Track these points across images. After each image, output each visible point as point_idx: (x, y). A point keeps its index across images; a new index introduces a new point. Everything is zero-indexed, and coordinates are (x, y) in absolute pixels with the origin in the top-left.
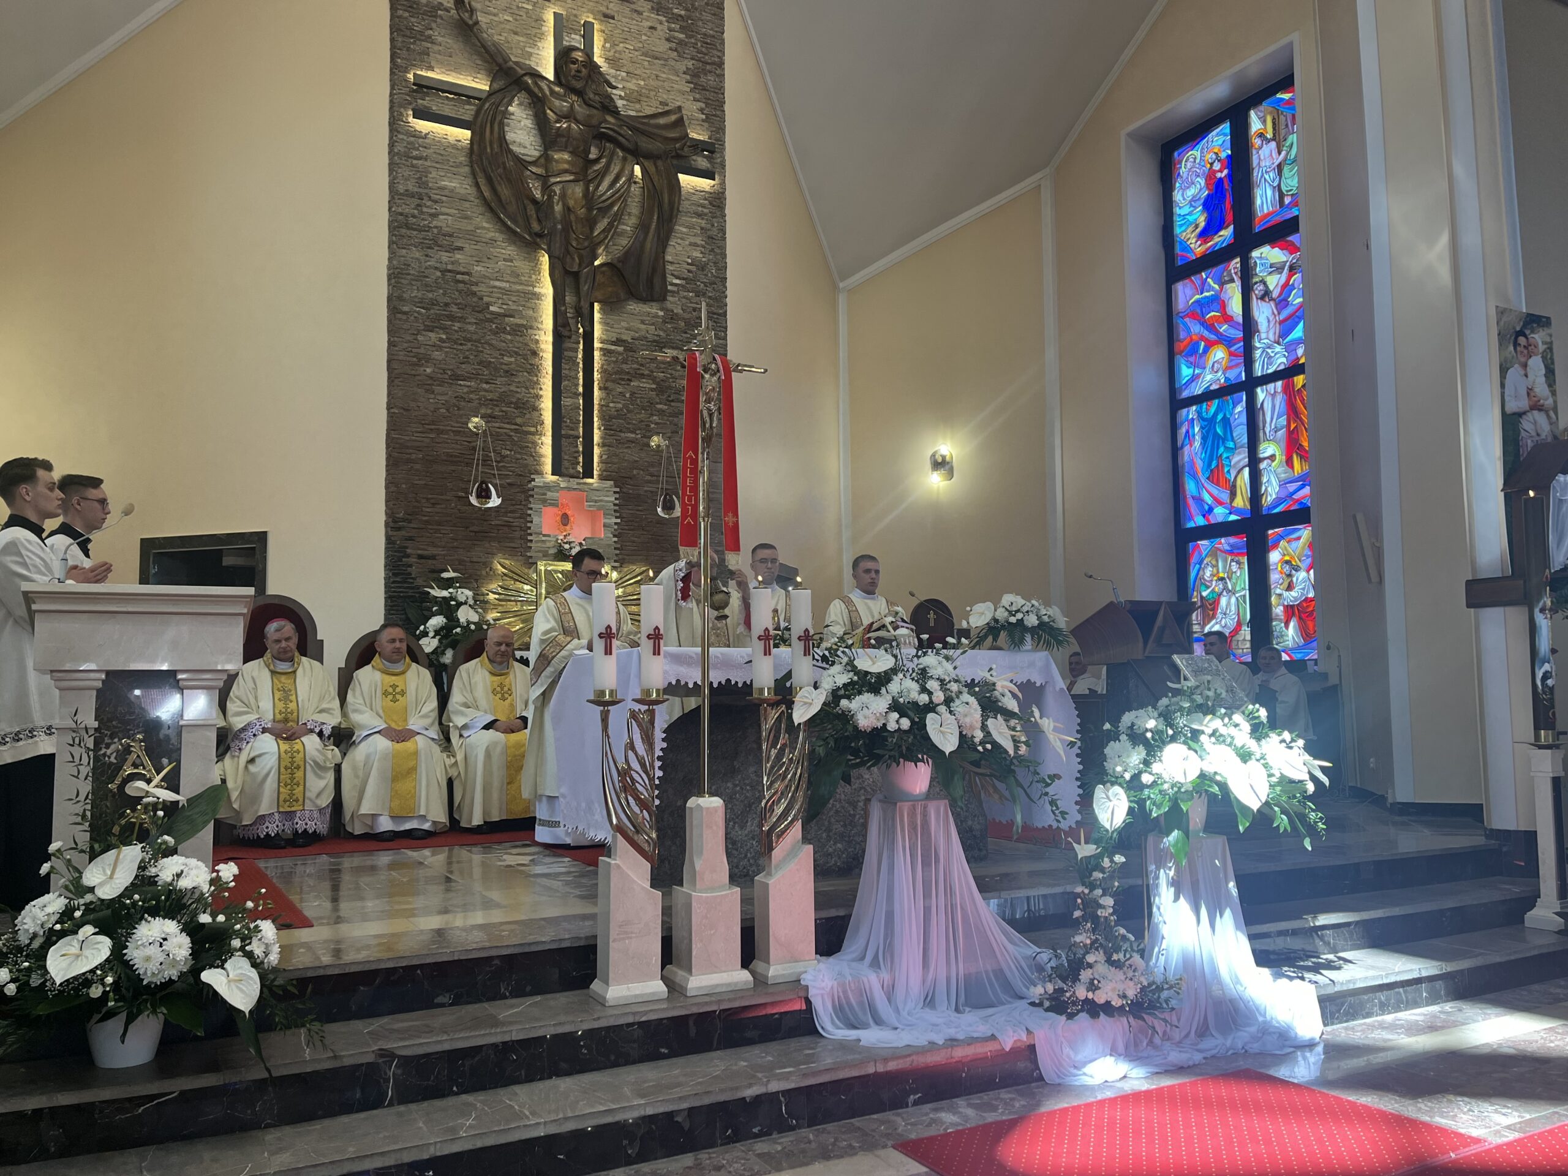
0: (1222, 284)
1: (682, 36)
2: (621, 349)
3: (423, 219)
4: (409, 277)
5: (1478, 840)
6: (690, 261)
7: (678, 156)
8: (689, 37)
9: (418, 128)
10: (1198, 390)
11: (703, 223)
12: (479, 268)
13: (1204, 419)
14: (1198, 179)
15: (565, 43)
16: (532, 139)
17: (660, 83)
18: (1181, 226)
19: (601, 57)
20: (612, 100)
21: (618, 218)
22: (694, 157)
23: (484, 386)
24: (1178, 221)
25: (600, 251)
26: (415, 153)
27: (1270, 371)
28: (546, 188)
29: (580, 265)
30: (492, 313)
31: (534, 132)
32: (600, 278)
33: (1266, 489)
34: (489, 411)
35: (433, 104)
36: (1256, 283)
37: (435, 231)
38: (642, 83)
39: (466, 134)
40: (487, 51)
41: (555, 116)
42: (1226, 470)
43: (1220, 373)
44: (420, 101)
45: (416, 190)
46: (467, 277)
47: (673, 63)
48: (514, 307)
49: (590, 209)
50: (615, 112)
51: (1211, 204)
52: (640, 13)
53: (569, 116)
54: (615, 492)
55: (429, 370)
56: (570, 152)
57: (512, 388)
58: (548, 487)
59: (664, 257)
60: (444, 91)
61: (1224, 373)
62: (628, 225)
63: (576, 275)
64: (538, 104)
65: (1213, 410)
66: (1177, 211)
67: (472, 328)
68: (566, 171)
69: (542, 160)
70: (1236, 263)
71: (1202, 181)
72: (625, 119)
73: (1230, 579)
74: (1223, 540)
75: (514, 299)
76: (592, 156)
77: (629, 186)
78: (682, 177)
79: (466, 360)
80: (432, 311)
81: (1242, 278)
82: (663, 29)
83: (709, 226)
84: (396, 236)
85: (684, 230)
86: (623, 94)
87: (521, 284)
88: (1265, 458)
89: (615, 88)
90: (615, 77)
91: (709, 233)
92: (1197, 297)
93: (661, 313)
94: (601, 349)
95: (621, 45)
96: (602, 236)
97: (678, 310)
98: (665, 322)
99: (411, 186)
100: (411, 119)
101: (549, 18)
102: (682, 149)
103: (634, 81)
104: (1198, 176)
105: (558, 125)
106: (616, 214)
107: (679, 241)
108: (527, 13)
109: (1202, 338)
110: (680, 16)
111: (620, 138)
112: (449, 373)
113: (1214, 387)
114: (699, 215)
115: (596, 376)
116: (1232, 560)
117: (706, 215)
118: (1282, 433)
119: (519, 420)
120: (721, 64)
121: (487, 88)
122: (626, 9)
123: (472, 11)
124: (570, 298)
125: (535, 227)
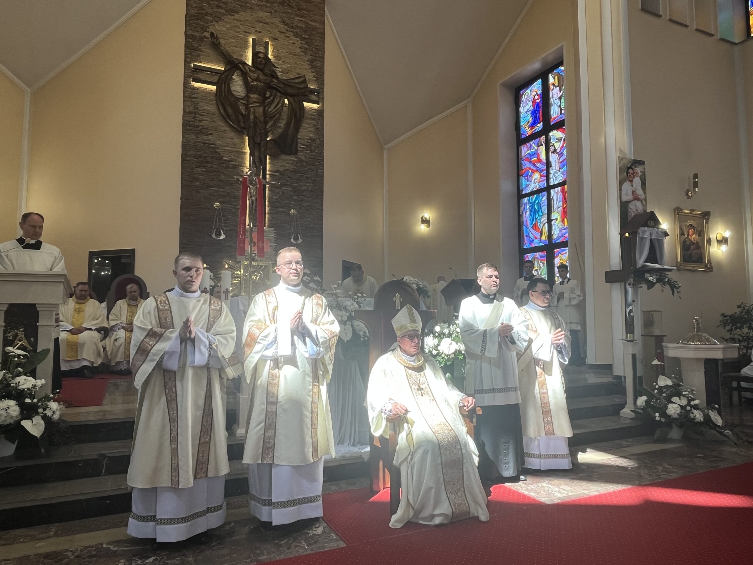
0: (538, 146)
1: (306, 46)
2: (278, 174)
3: (196, 123)
4: (190, 146)
5: (611, 380)
6: (308, 138)
7: (304, 95)
8: (309, 46)
9: (195, 86)
10: (528, 190)
11: (314, 122)
12: (219, 142)
13: (531, 203)
14: (529, 103)
15: (256, 50)
16: (242, 89)
17: (296, 65)
18: (523, 122)
19: (272, 55)
20: (276, 73)
21: (278, 120)
22: (311, 96)
23: (221, 190)
24: (522, 120)
25: (269, 134)
26: (193, 96)
27: (556, 183)
28: (247, 108)
29: (261, 140)
30: (225, 160)
31: (243, 86)
32: (269, 145)
33: (554, 233)
34: (222, 200)
35: (201, 76)
36: (551, 146)
37: (201, 127)
38: (289, 65)
39: (214, 88)
40: (223, 54)
41: (251, 80)
42: (539, 224)
43: (537, 183)
44: (196, 75)
45: (193, 111)
46: (213, 146)
47: (302, 57)
48: (234, 158)
49: (265, 118)
50: (277, 78)
51: (534, 113)
52: (289, 37)
53: (257, 79)
54: (275, 233)
55: (197, 184)
56: (258, 95)
57: (232, 191)
59: (297, 137)
60: (206, 71)
61: (539, 183)
62: (282, 124)
63: (259, 144)
64: (244, 75)
65: (534, 199)
66: (522, 116)
67: (216, 166)
68: (256, 102)
69: (246, 98)
70: (543, 138)
71: (531, 104)
72: (282, 81)
73: (540, 270)
74: (537, 254)
75: (233, 154)
76: (267, 96)
77: (282, 108)
78: (305, 103)
79: (213, 179)
80: (199, 160)
81: (546, 144)
82: (299, 43)
83: (316, 124)
84: (185, 129)
85: (306, 125)
86: (281, 70)
87: (236, 148)
88: (553, 220)
89: (277, 68)
90: (278, 63)
91: (317, 126)
92: (529, 152)
93: (296, 159)
94: (269, 174)
95: (281, 50)
96: (270, 128)
97: (303, 158)
98: (297, 163)
99: (191, 109)
100: (192, 82)
101: (251, 40)
102: (305, 92)
103: (286, 65)
104: (529, 101)
105: (252, 83)
106: (276, 119)
107: (304, 130)
108: (241, 38)
109: (530, 169)
110: (306, 38)
111: (279, 89)
112: (206, 184)
113: (535, 189)
114: (313, 119)
116: (541, 262)
117: (315, 119)
118: (560, 209)
119: (235, 204)
120: (323, 57)
121: (223, 69)
122: (283, 36)
123: (217, 38)
124: (256, 154)
125: (242, 124)
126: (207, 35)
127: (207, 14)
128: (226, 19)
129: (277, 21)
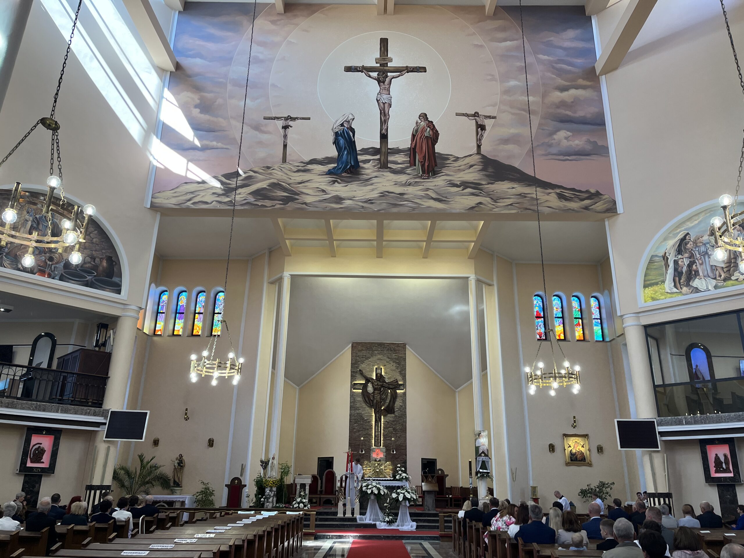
2: (387, 423)
3: (355, 406)
4: (353, 415)
7: (397, 388)
8: (399, 365)
9: (354, 391)
12: (363, 412)
15: (377, 372)
16: (372, 390)
20: (385, 380)
21: (386, 400)
22: (400, 387)
23: (364, 432)
25: (383, 406)
26: (353, 395)
28: (374, 397)
29: (379, 409)
30: (365, 420)
31: (372, 388)
32: (382, 412)
34: (365, 436)
35: (356, 387)
37: (357, 407)
39: (361, 391)
40: (364, 377)
41: (376, 385)
44: (354, 387)
46: (361, 414)
47: (396, 371)
49: (381, 400)
50: (385, 382)
52: (391, 364)
53: (378, 385)
54: (385, 449)
55: (355, 430)
56: (378, 391)
57: (368, 432)
58: (374, 449)
59: (394, 406)
60: (358, 385)
62: (388, 401)
63: (379, 411)
64: (372, 383)
67: (362, 422)
68: (377, 394)
69: (373, 393)
72: (387, 383)
75: (368, 417)
76: (382, 390)
77: (388, 394)
78: (398, 391)
79: (361, 428)
80: (356, 421)
82: (395, 365)
84: (351, 408)
89: (386, 378)
91: (403, 400)
95: (387, 370)
96: (383, 404)
97: (397, 415)
99: (353, 401)
102: (398, 386)
110: (398, 362)
111: (387, 386)
112: (358, 430)
114: (401, 397)
115: (382, 428)
120: (405, 369)
121: (364, 382)
122: (388, 363)
123: (362, 371)
124: (377, 415)
125: (372, 404)
126: (358, 370)
127: (358, 362)
128: (365, 362)
129: (385, 358)
